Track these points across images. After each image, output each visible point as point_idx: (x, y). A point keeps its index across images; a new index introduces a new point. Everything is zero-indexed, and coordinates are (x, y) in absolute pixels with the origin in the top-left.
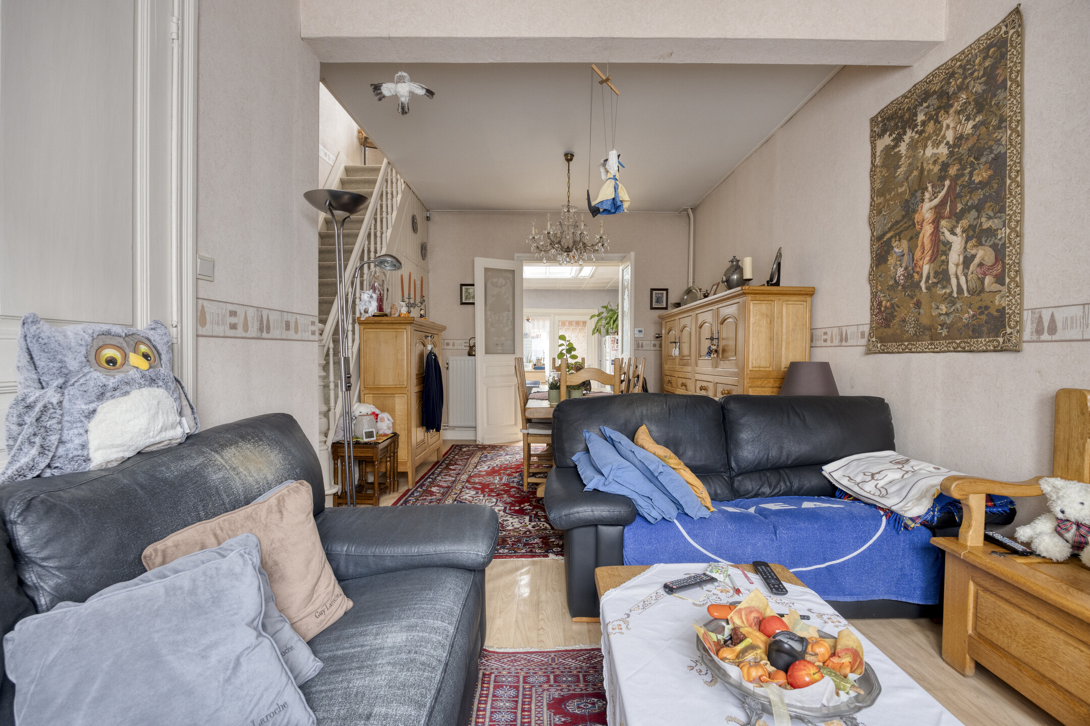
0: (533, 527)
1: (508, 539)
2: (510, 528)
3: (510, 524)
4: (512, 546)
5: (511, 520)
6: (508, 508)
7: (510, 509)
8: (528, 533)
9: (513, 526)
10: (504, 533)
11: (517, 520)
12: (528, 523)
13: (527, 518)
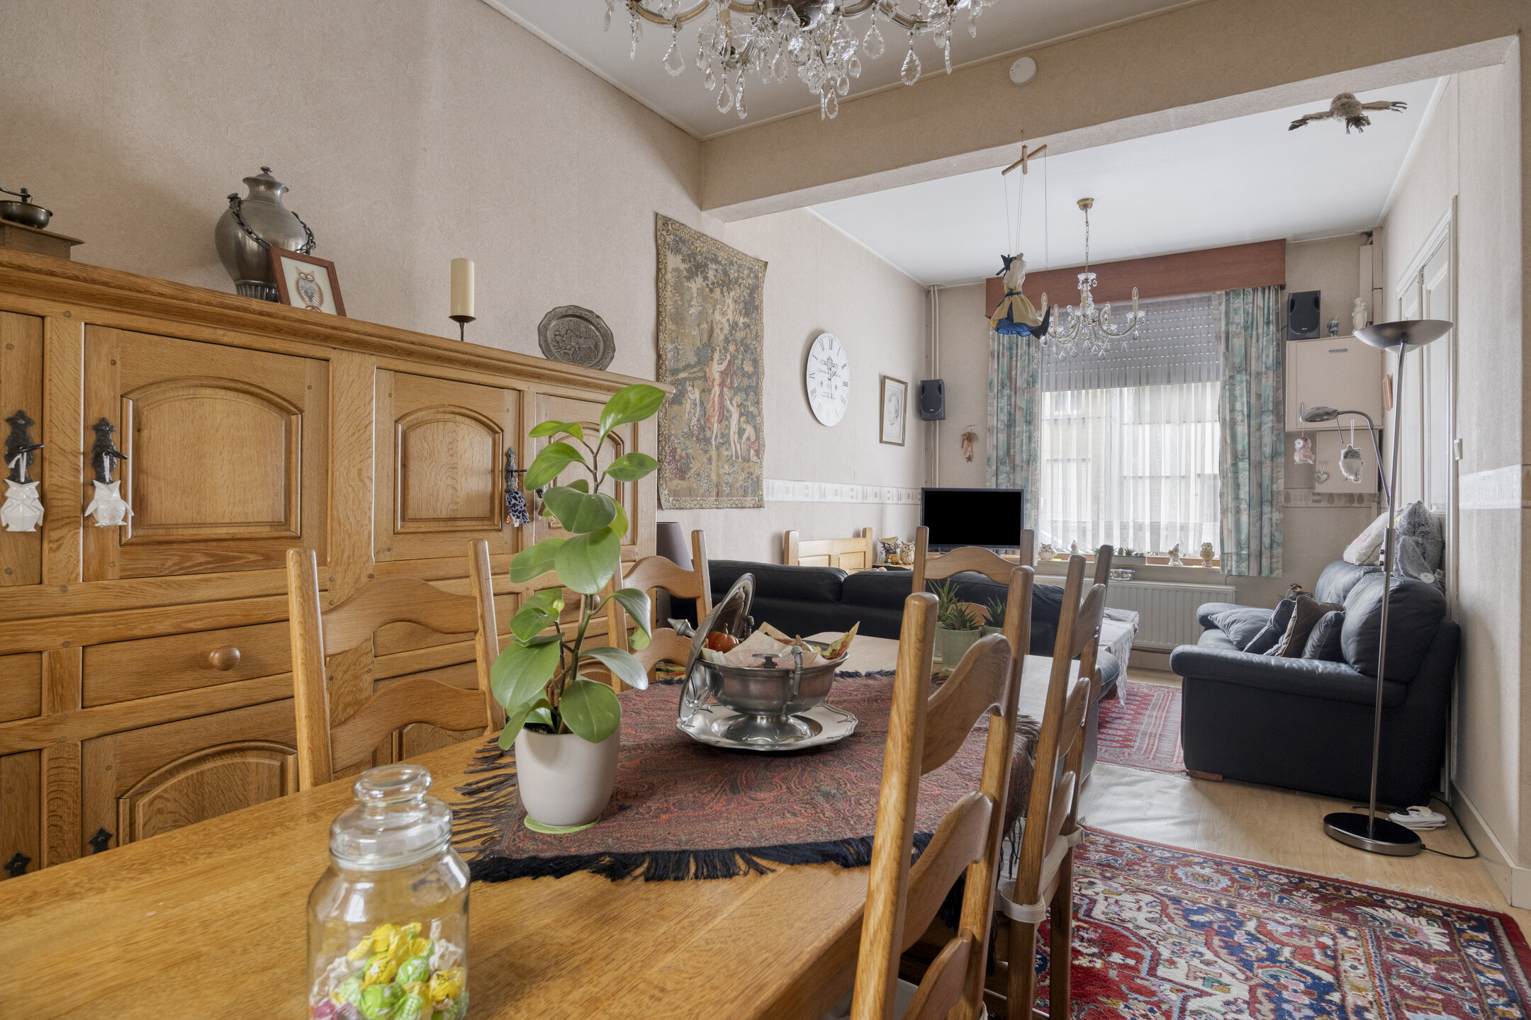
0: (1092, 884)
1: (1152, 873)
2: (1147, 898)
3: (1145, 909)
4: (1145, 857)
5: (1141, 918)
6: (1144, 967)
7: (1139, 958)
8: (1108, 875)
9: (1137, 901)
10: (1160, 889)
11: (1126, 915)
12: (1100, 898)
13: (1098, 913)
